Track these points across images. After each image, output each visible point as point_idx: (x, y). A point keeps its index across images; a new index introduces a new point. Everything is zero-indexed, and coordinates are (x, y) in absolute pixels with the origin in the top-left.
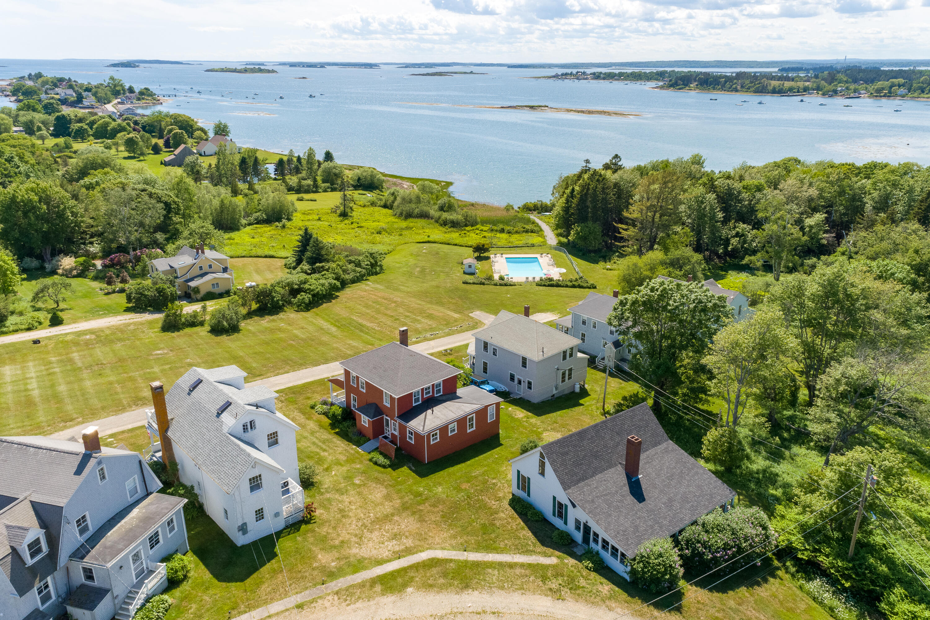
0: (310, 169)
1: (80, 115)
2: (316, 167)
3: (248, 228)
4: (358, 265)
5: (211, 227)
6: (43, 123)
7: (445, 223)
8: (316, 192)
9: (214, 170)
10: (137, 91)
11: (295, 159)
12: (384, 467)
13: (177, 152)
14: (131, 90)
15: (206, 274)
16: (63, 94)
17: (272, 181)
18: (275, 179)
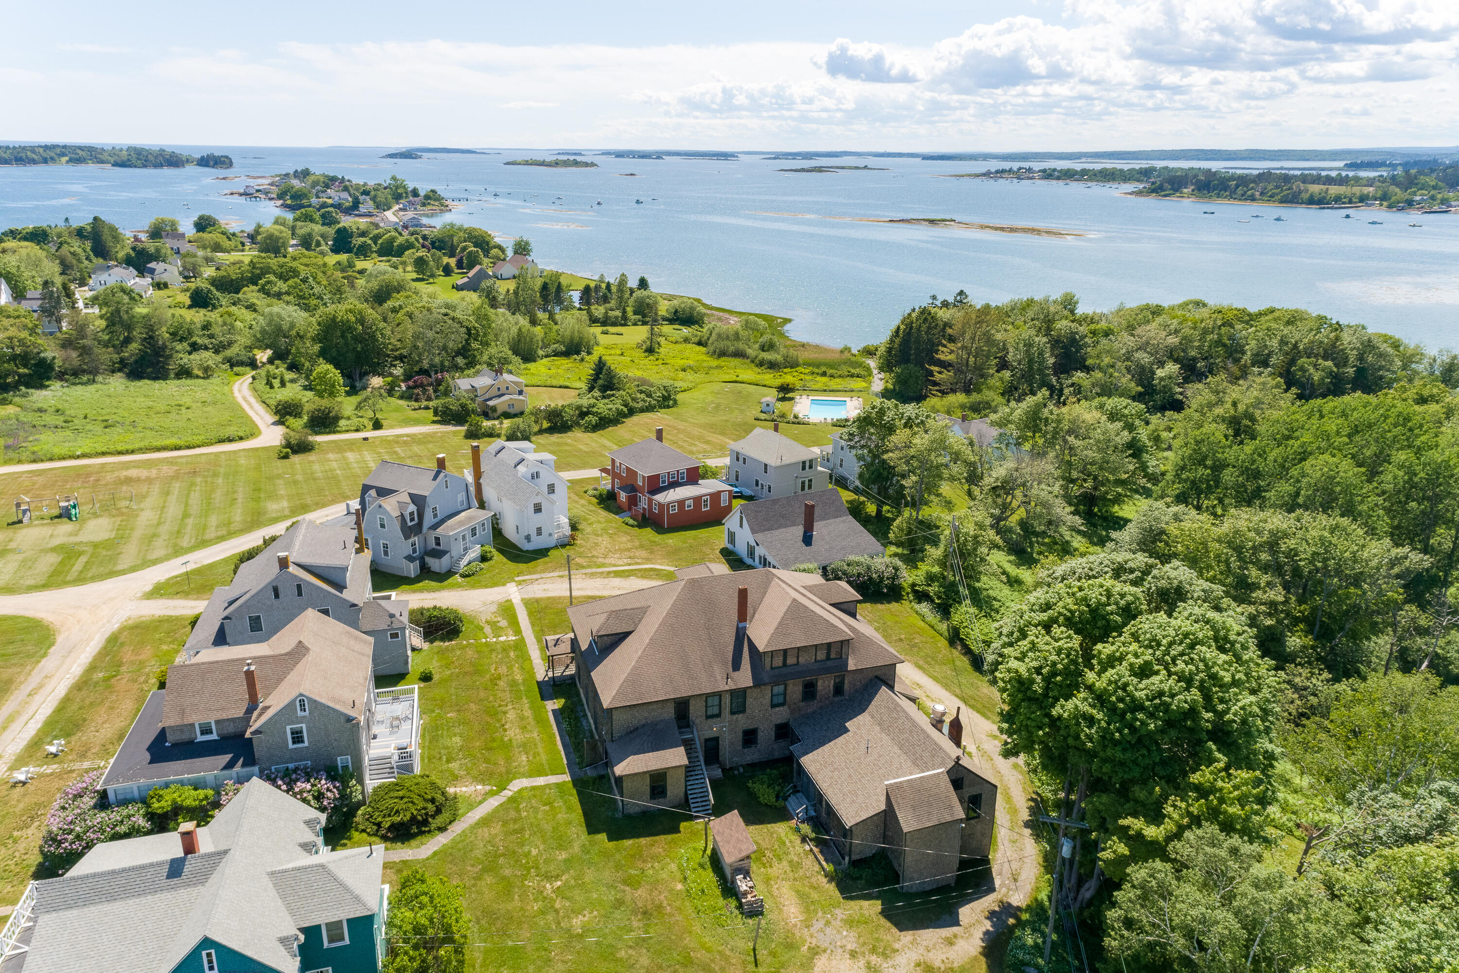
0: (621, 298)
1: (362, 227)
2: (627, 295)
3: (545, 360)
4: (649, 395)
5: (510, 353)
6: (322, 236)
7: (761, 364)
8: (625, 325)
9: (512, 297)
10: (422, 193)
11: (604, 286)
12: (632, 526)
13: (471, 274)
14: (415, 193)
15: (503, 395)
16: (337, 198)
17: (575, 312)
18: (580, 309)
